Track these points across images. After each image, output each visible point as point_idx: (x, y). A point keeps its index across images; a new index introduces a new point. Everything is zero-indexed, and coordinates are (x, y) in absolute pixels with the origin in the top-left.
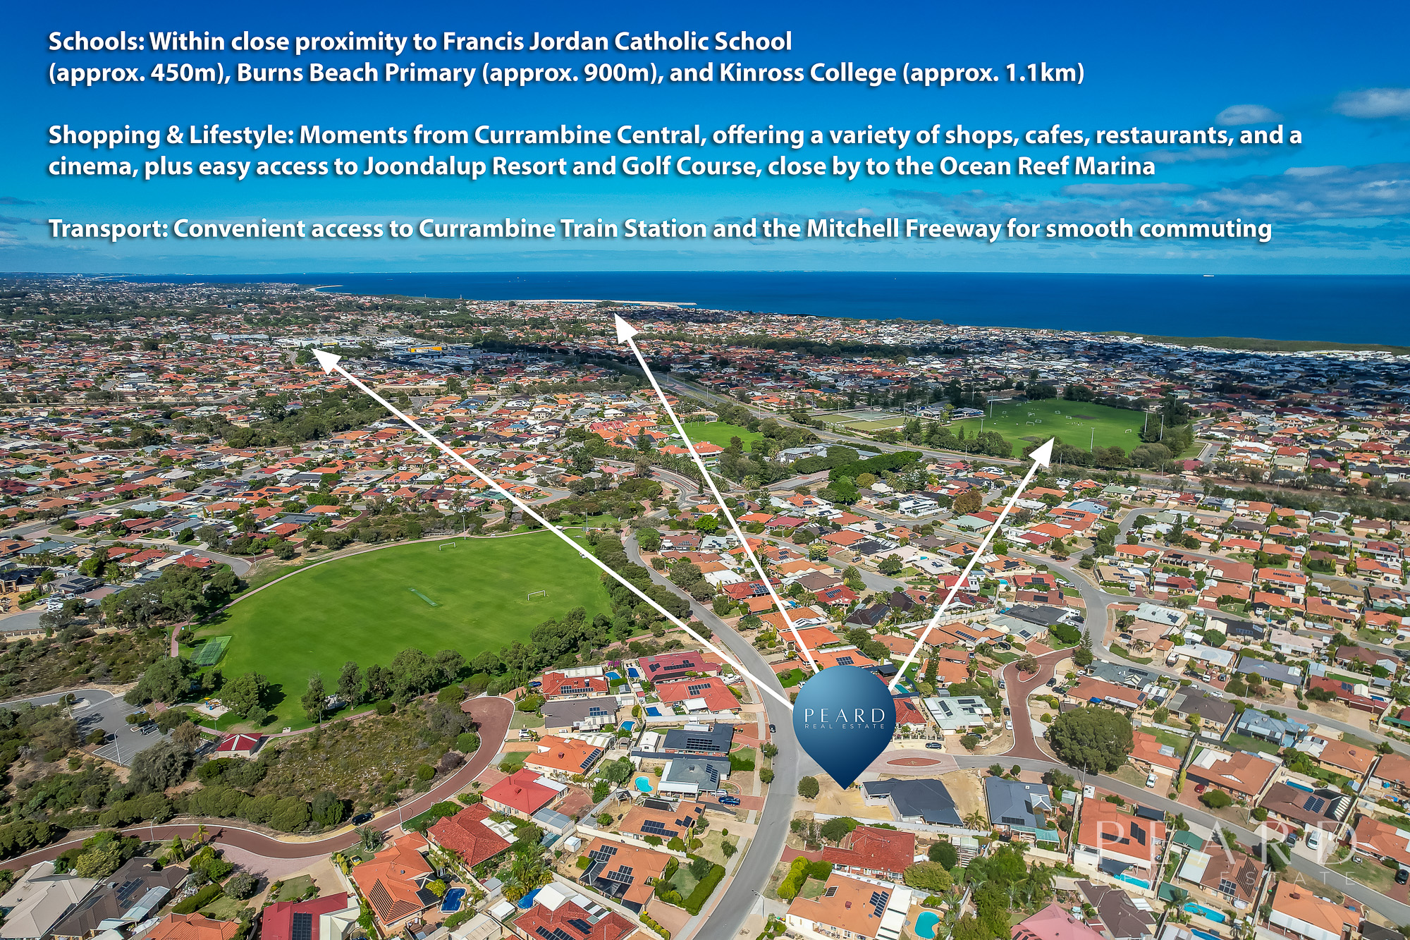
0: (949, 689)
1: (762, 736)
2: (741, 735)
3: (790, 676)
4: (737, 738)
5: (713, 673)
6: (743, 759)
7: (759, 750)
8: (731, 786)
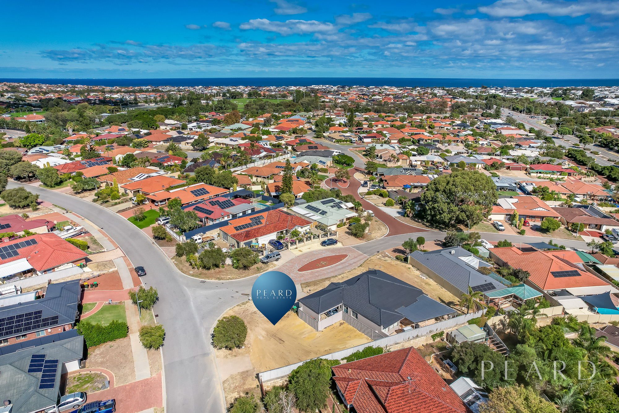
0: (303, 197)
1: (128, 283)
2: (96, 290)
3: (144, 218)
4: (90, 296)
5: (43, 230)
6: (105, 324)
7: (129, 303)
8: (90, 379)
